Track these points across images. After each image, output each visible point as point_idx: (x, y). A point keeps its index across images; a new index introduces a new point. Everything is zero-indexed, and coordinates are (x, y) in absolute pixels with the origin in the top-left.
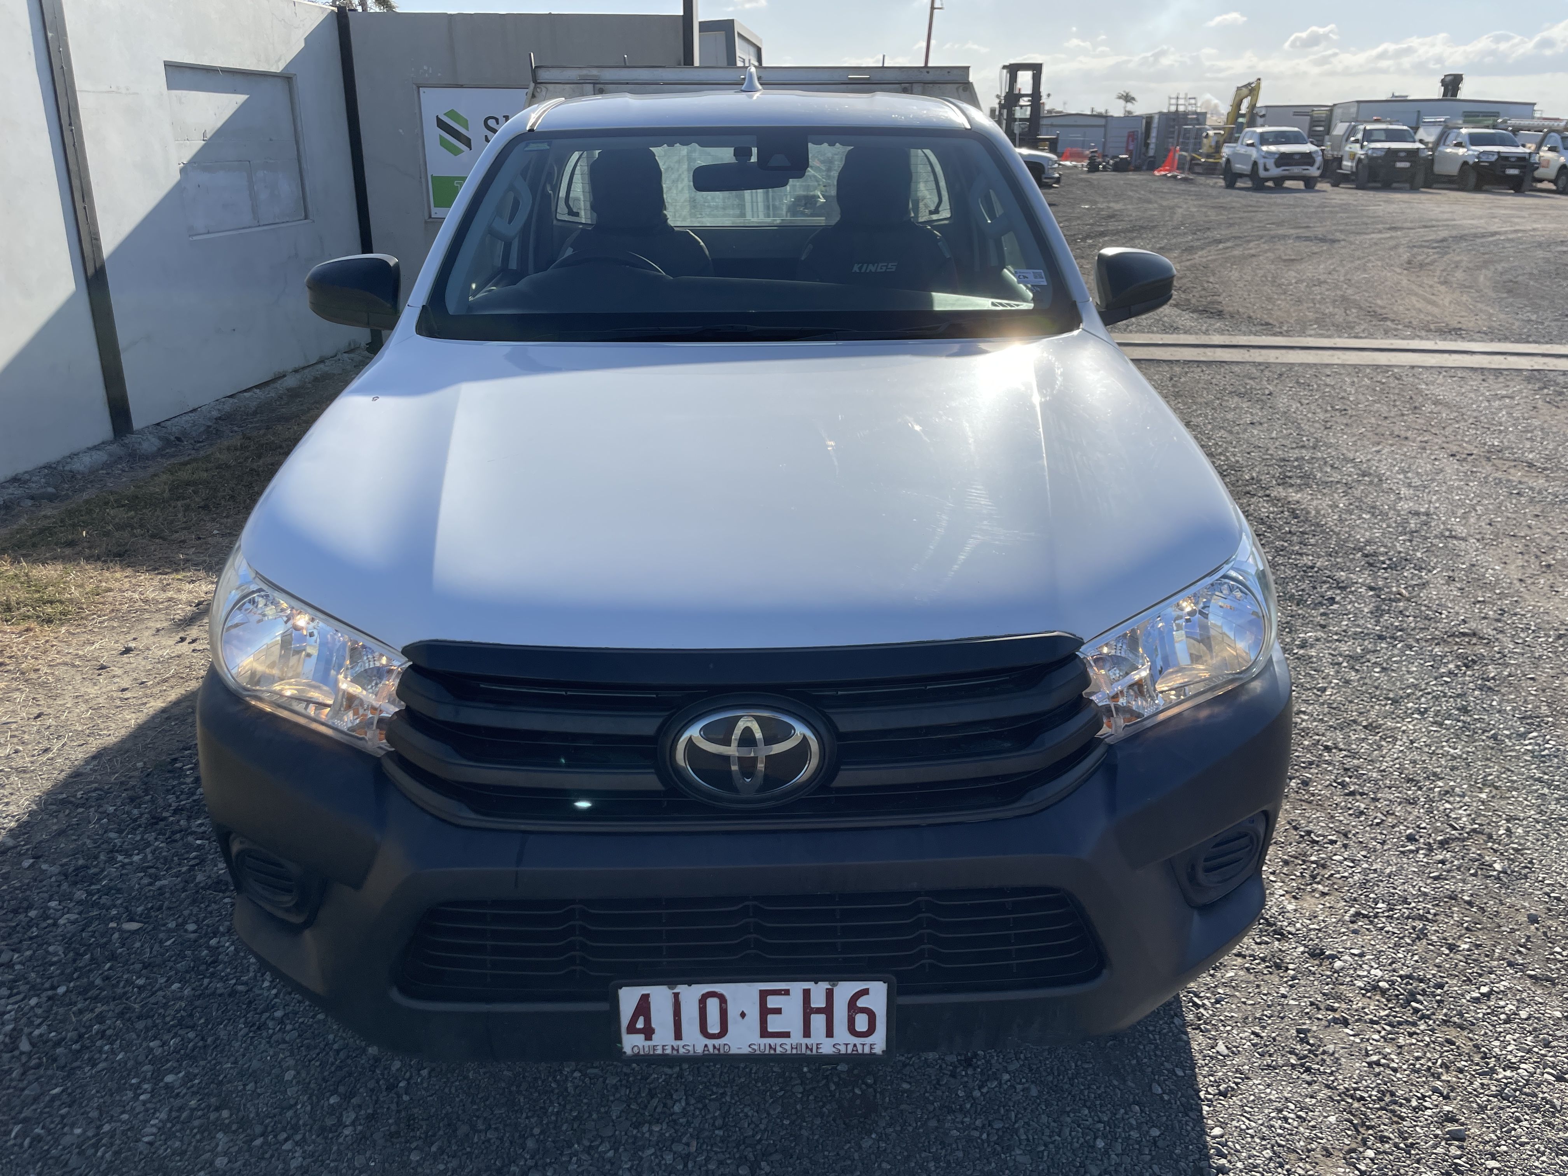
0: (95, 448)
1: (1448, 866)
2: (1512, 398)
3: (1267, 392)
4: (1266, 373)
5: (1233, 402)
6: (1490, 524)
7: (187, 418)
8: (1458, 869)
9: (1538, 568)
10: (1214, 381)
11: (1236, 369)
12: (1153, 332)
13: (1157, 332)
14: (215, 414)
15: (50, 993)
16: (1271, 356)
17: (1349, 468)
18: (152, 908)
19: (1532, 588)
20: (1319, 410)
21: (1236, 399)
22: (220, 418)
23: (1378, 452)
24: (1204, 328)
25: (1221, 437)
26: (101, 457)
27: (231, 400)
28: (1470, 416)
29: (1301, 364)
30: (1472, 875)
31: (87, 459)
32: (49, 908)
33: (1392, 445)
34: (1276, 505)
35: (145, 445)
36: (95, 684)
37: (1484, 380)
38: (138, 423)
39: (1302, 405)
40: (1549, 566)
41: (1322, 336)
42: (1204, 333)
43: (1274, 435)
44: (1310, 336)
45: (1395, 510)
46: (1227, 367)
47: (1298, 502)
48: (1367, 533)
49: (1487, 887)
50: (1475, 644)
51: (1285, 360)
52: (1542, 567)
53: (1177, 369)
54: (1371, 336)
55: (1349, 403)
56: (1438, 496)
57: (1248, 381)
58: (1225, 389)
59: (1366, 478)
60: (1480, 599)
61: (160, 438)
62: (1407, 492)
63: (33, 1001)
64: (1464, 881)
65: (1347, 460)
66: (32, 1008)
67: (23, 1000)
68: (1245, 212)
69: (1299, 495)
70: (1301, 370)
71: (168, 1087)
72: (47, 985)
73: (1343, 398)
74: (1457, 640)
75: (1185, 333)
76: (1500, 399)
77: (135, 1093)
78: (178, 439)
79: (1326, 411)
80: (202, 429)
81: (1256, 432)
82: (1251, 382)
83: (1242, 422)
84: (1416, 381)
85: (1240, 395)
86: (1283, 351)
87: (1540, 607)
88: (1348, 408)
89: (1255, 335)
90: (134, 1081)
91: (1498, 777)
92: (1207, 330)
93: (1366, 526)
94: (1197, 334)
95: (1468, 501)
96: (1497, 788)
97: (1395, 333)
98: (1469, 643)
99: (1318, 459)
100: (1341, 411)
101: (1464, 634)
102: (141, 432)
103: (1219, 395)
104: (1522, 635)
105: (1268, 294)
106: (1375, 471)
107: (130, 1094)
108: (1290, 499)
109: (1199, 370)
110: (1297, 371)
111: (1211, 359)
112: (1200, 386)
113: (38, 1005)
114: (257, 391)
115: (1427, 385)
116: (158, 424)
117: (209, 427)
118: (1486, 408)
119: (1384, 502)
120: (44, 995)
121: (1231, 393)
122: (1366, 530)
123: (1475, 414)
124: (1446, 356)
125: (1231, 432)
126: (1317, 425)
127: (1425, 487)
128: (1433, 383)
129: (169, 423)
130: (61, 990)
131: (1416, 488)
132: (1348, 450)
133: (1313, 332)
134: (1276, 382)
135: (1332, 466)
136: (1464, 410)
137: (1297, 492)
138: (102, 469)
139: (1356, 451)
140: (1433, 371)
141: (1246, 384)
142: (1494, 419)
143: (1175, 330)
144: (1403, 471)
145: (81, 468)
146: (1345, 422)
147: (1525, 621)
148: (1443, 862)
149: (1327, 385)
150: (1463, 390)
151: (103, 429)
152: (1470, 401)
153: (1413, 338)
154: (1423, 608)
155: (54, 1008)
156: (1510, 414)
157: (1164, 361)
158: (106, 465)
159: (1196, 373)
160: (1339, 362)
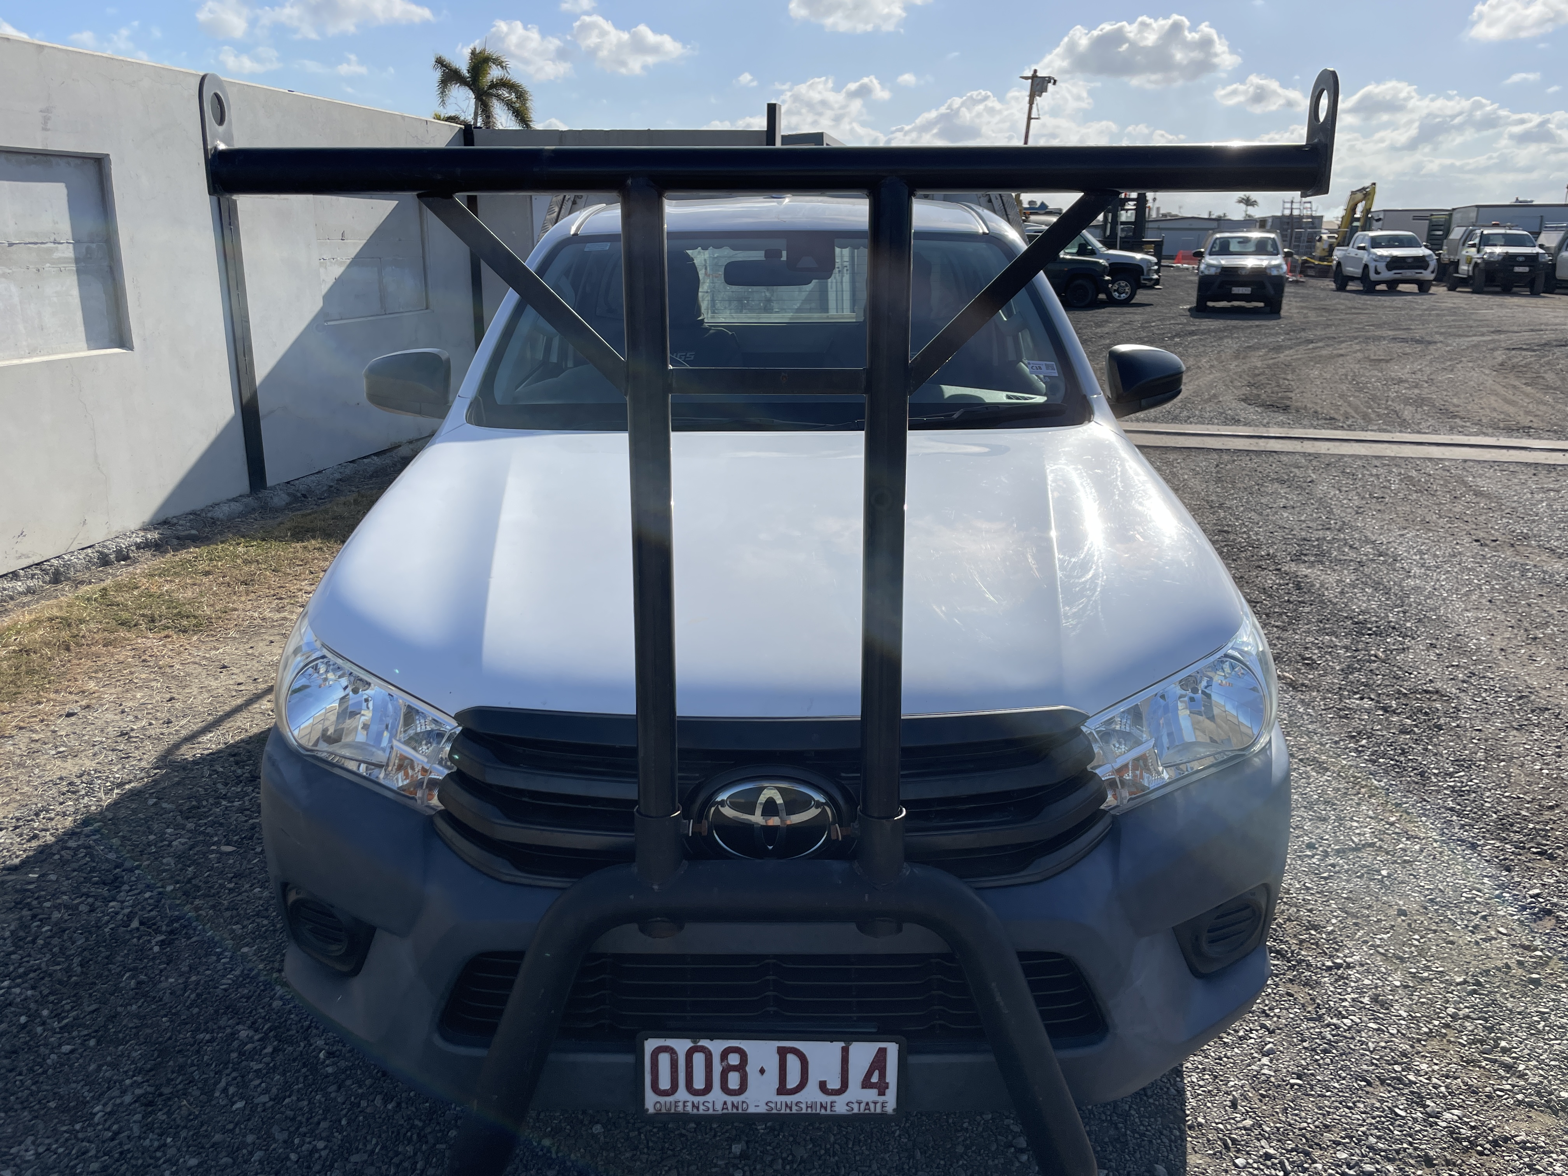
0: (234, 500)
1: (1337, 868)
2: (1558, 491)
3: (1309, 480)
4: (1314, 463)
5: (1270, 488)
6: (1490, 601)
7: (313, 478)
8: (1346, 872)
9: (1524, 639)
10: (1259, 469)
11: (1284, 459)
12: (1213, 424)
13: (1218, 424)
14: (337, 476)
15: (161, 890)
16: (1323, 448)
17: (1368, 549)
18: (245, 837)
19: (1511, 657)
20: (1356, 498)
21: (1276, 485)
22: (341, 480)
23: (1403, 535)
24: (1265, 421)
25: (1250, 518)
26: (237, 507)
27: (351, 464)
28: (1508, 507)
29: (1351, 456)
30: (1358, 877)
31: (225, 508)
32: (166, 833)
33: (1418, 530)
34: (1283, 578)
35: (276, 500)
36: (217, 679)
37: (1534, 475)
38: (270, 482)
39: (1340, 491)
40: (1535, 639)
41: (1385, 431)
42: (1265, 426)
43: (1303, 518)
44: (1372, 430)
45: (1400, 586)
46: (1276, 456)
47: (1306, 576)
48: (1364, 605)
49: (1368, 887)
50: (1435, 700)
51: (1336, 452)
52: (1528, 639)
53: (1226, 457)
54: (1436, 432)
55: (1389, 491)
56: (1448, 575)
57: (1293, 470)
58: (1268, 476)
59: (1382, 558)
60: (1454, 664)
61: (289, 494)
62: (1418, 571)
63: (147, 895)
64: (1348, 881)
65: (1367, 541)
66: (146, 899)
67: (139, 894)
68: (1347, 314)
69: (1309, 571)
70: (1350, 460)
71: (244, 956)
72: (159, 885)
73: (1384, 487)
74: (1418, 696)
75: (1245, 425)
76: (1544, 492)
77: (218, 957)
78: (304, 496)
79: (1363, 498)
80: (325, 489)
81: (1285, 515)
82: (1296, 470)
83: (1275, 506)
84: (1465, 473)
85: (1282, 482)
86: (1337, 444)
87: (1511, 673)
88: (1386, 496)
89: (1315, 428)
90: (218, 950)
91: (1413, 805)
92: (1268, 423)
93: (1365, 599)
94: (1257, 426)
95: (1476, 581)
96: (1408, 814)
97: (1460, 430)
98: (1429, 699)
99: (1338, 540)
100: (1377, 498)
101: (1427, 692)
102: (273, 488)
103: (1260, 482)
104: (1484, 695)
105: (1343, 391)
106: (1393, 552)
107: (215, 958)
108: (1299, 573)
109: (1248, 458)
110: (1346, 462)
111: (1263, 449)
112: (1244, 473)
113: (150, 897)
114: (375, 458)
115: (1474, 477)
116: (288, 483)
117: (331, 487)
118: (1527, 500)
119: (1390, 579)
120: (155, 893)
121: (1273, 480)
122: (1364, 602)
123: (1514, 505)
124: (1504, 451)
125: (1261, 514)
126: (1349, 510)
127: (1438, 568)
128: (1480, 476)
129: (297, 482)
130: (169, 888)
131: (1428, 568)
132: (1372, 533)
133: (1376, 428)
134: (1321, 470)
135: (1351, 547)
136: (1503, 502)
137: (1309, 567)
138: (238, 517)
139: (1381, 534)
140: (1485, 465)
141: (1291, 472)
142: (1532, 509)
143: (1236, 422)
144: (1420, 552)
145: (221, 516)
146: (1379, 508)
147: (1492, 683)
148: (1333, 866)
149: (1371, 475)
150: (1510, 483)
151: (243, 484)
152: (1513, 493)
153: (1478, 435)
154: (1395, 669)
155: (163, 901)
156: (1549, 506)
157: (1214, 450)
158: (241, 515)
159: (1245, 461)
160: (1393, 455)
